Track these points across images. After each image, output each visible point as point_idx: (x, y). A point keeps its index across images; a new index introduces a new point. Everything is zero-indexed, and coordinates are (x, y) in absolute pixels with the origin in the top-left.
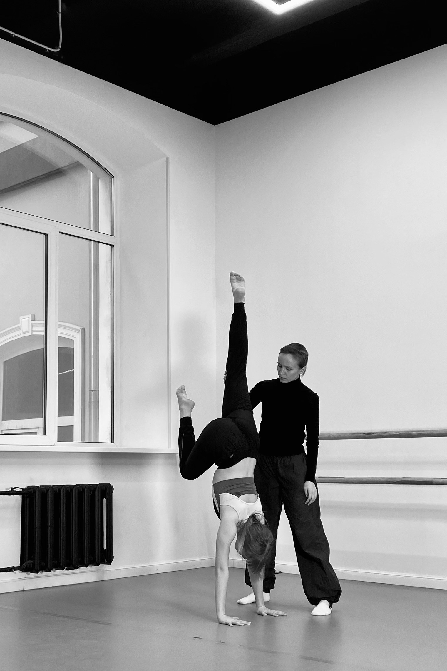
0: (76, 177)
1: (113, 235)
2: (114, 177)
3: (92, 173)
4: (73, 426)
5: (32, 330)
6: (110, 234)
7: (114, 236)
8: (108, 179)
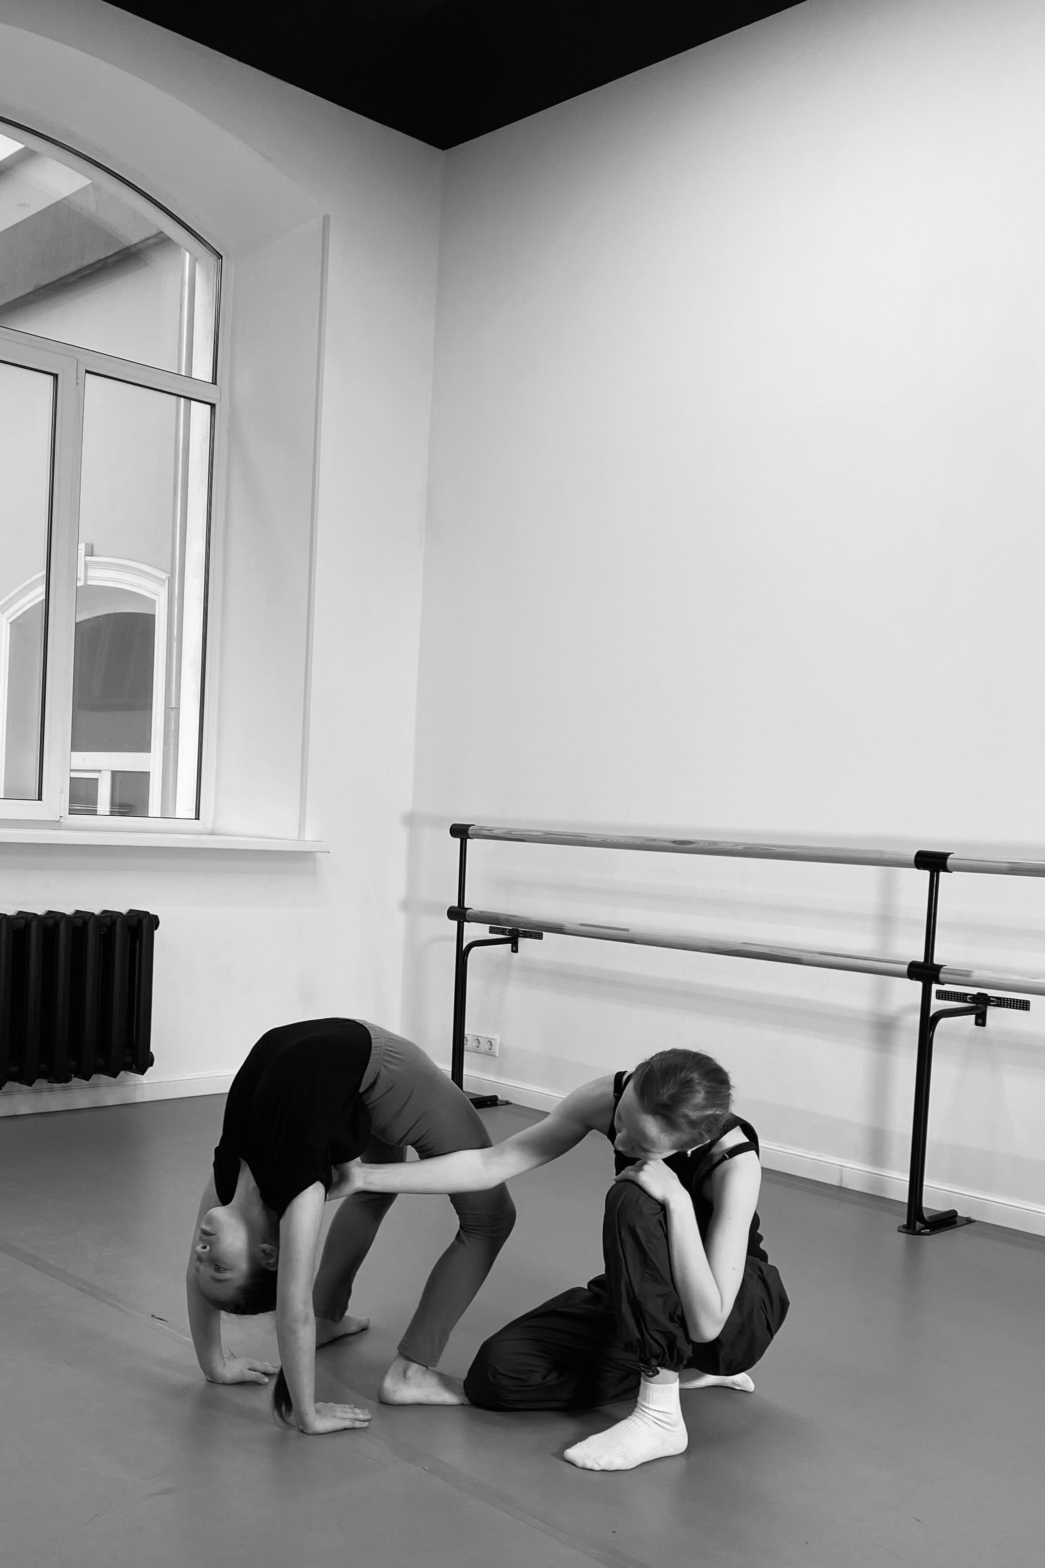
0: (161, 263)
1: (214, 382)
2: (221, 257)
3: (188, 254)
4: (149, 772)
5: (86, 577)
6: (209, 380)
7: (216, 384)
8: (212, 260)
